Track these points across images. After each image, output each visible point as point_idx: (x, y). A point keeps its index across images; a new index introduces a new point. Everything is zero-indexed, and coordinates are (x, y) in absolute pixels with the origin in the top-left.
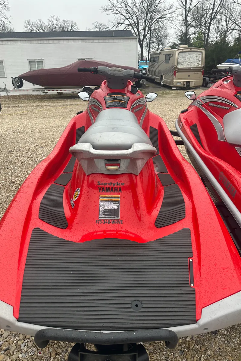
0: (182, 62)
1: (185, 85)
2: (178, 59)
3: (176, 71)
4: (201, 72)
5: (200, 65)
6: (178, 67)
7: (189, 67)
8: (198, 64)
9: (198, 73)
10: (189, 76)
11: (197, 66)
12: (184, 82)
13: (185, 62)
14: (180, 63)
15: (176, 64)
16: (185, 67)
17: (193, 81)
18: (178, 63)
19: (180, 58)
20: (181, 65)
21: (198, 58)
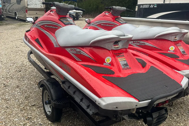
0: (30, 4)
1: (35, 19)
2: (27, 2)
3: (27, 10)
4: (44, 11)
5: (42, 7)
6: (28, 7)
7: (36, 7)
8: (41, 6)
9: (42, 12)
10: (37, 13)
11: (41, 7)
12: (34, 17)
13: (33, 4)
14: (29, 5)
15: (26, 5)
16: (33, 7)
17: (40, 17)
18: (28, 5)
19: (29, 1)
20: (30, 6)
21: (40, 2)
